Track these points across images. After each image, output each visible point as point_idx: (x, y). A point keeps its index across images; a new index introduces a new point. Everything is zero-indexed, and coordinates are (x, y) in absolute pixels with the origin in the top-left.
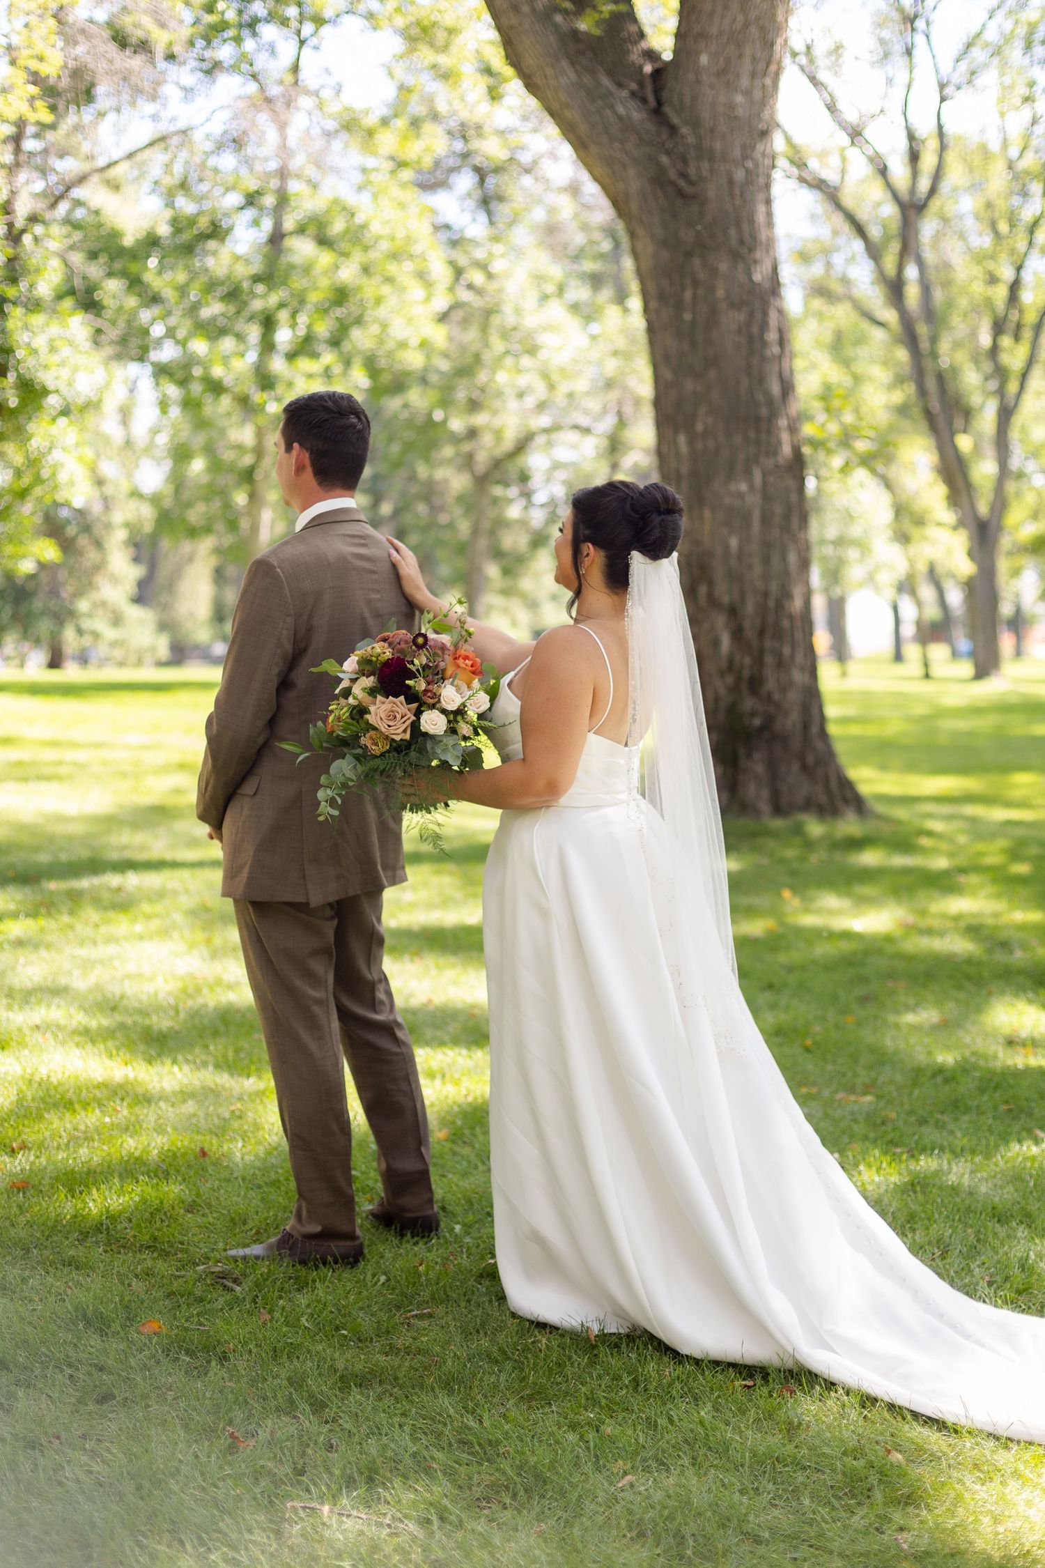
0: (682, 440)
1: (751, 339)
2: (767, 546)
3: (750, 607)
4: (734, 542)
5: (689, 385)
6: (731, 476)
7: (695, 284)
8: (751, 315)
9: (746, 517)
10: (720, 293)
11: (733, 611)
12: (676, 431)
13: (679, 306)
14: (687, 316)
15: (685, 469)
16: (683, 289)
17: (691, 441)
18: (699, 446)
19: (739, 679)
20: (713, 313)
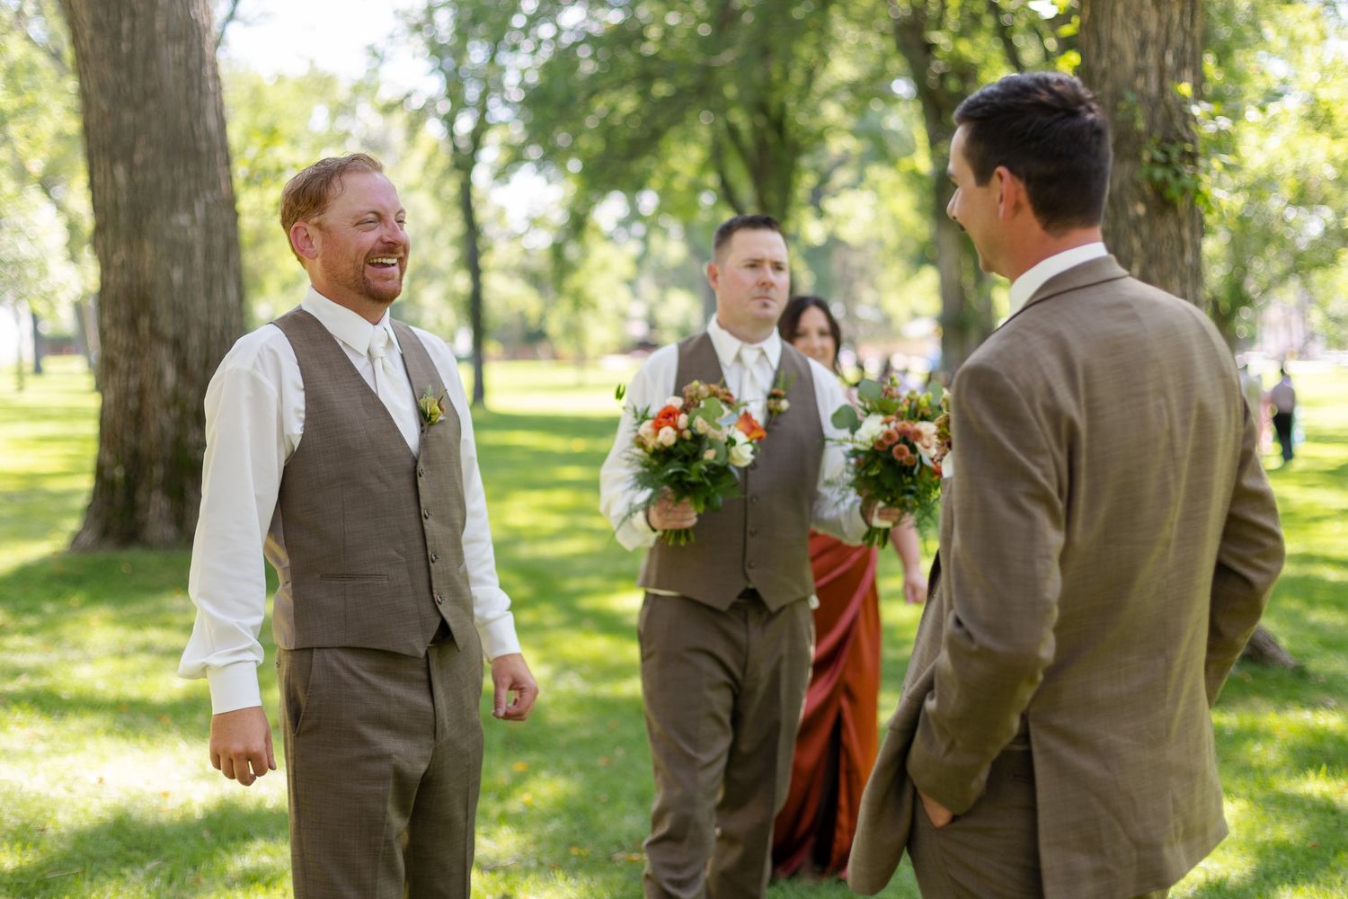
0: (120, 172)
1: (189, 74)
2: (210, 279)
3: (194, 341)
4: (177, 275)
5: (127, 117)
6: (172, 209)
7: (133, 15)
8: (189, 51)
9: (189, 250)
10: (159, 25)
11: (177, 344)
12: (113, 161)
13: (117, 35)
14: (125, 47)
15: (124, 199)
16: (120, 20)
17: (131, 169)
18: (139, 177)
19: (184, 412)
20: (152, 46)
